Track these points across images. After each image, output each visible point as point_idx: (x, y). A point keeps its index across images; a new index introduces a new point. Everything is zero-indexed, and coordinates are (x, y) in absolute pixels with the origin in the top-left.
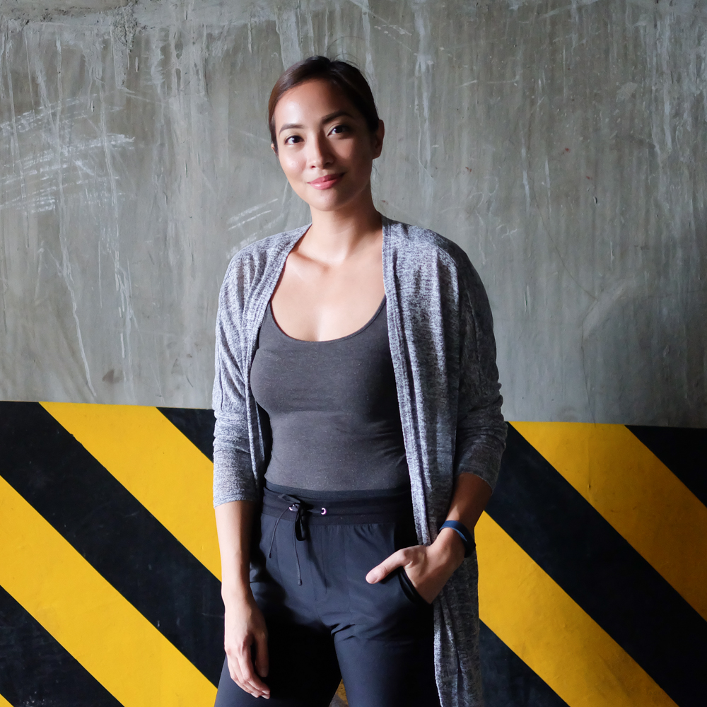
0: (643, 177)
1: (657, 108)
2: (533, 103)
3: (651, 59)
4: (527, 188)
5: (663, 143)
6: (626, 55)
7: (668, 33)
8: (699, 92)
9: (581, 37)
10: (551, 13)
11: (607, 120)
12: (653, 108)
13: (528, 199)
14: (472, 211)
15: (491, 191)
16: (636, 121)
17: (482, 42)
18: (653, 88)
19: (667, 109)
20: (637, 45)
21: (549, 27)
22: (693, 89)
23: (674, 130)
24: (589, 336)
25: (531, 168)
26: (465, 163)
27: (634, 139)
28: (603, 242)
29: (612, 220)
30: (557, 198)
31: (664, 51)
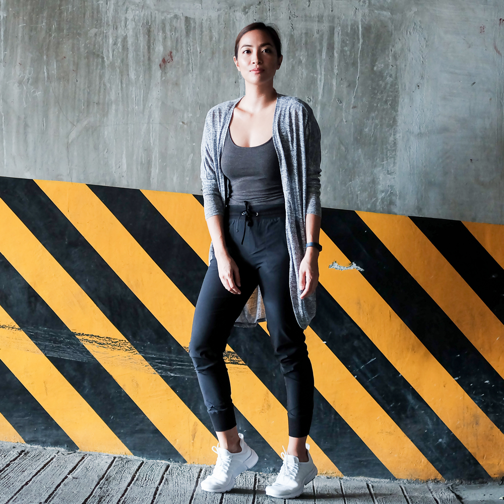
0: (98, 71)
1: (106, 41)
2: (50, 35)
3: (104, 18)
4: (46, 74)
5: (108, 57)
6: (93, 16)
7: (112, 7)
8: (125, 34)
9: (73, 7)
11: (83, 45)
12: (104, 40)
13: (46, 79)
14: (20, 83)
15: (30, 74)
16: (96, 46)
17: (29, 7)
18: (105, 32)
19: (111, 41)
20: (98, 12)
21: (59, 2)
22: (123, 33)
23: (113, 51)
24: (72, 142)
25: (48, 64)
26: (18, 61)
27: (95, 54)
28: (79, 100)
29: (84, 90)
30: (59, 79)
31: (111, 15)
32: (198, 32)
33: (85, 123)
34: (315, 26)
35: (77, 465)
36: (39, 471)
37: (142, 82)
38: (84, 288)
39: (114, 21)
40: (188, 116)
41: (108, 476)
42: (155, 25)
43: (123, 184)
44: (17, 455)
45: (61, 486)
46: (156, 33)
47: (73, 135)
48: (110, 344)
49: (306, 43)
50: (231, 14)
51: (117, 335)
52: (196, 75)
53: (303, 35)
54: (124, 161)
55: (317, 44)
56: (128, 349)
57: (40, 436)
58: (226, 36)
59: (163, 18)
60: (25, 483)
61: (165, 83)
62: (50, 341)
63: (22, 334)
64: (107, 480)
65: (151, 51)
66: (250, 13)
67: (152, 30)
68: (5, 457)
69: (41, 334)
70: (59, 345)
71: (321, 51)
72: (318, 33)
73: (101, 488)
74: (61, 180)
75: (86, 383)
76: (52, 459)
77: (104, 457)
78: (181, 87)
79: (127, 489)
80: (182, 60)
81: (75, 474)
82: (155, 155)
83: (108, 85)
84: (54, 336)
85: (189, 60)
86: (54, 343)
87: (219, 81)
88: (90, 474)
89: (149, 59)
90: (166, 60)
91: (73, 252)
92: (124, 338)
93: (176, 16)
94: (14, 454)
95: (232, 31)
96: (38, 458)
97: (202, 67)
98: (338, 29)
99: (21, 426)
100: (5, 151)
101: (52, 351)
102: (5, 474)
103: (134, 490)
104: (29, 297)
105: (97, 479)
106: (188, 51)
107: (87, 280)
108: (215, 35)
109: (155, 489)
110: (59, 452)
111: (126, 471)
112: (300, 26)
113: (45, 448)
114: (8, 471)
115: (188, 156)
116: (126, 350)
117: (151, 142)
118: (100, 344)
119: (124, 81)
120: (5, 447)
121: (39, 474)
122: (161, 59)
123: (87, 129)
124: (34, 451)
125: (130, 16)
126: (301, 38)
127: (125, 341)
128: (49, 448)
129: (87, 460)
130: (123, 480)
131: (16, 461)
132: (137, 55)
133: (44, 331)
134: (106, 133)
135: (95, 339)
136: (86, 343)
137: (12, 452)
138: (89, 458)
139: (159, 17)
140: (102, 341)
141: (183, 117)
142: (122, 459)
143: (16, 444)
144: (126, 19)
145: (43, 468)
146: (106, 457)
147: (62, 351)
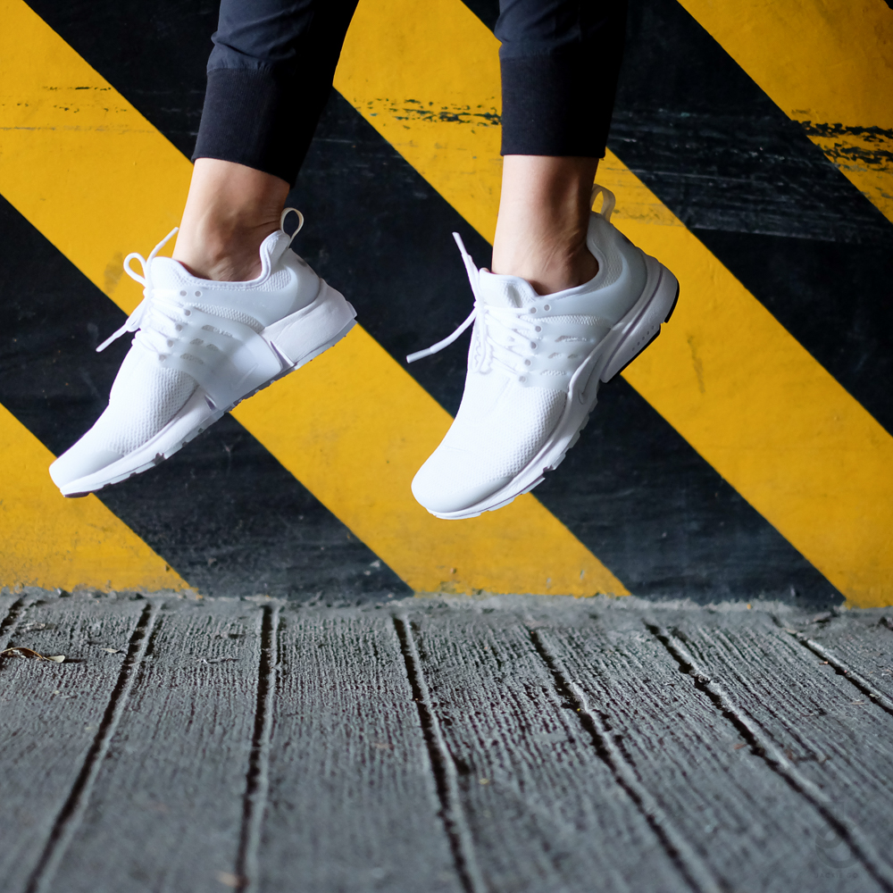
57: (684, 562)
62: (705, 164)
70: (743, 181)
84: (719, 142)
86: (723, 172)
99: (603, 528)
101: (713, 206)
110: (773, 617)
113: (712, 606)
128: (726, 605)
133: (679, 125)
136: (851, 163)
147: (756, 202)
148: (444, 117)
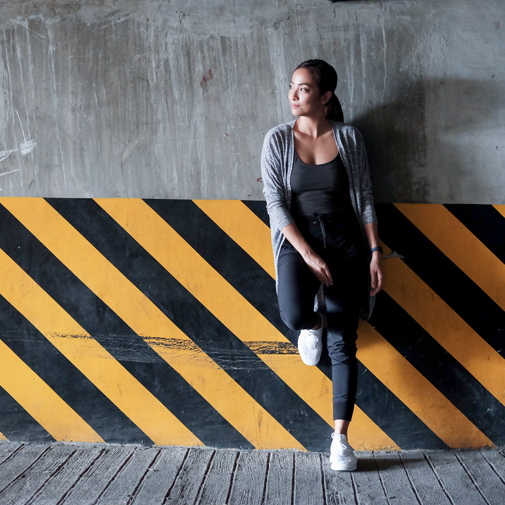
0: (145, 94)
1: (149, 65)
2: (97, 64)
3: (146, 45)
4: (96, 100)
5: (152, 80)
6: (135, 43)
7: (153, 33)
9: (116, 36)
10: (103, 27)
11: (129, 70)
12: (148, 65)
13: (97, 104)
14: (73, 110)
15: (81, 101)
16: (141, 70)
17: (76, 40)
18: (148, 56)
19: (154, 65)
20: (140, 39)
21: (103, 32)
22: (165, 57)
23: (157, 73)
24: (125, 161)
25: (97, 91)
26: (70, 90)
27: (140, 78)
28: (129, 122)
29: (132, 112)
30: (109, 104)
31: (152, 41)
32: (233, 49)
33: (136, 142)
34: (342, 35)
35: (155, 458)
36: (122, 467)
37: (186, 100)
38: (147, 295)
39: (155, 46)
40: (231, 128)
41: (186, 467)
42: (194, 46)
43: (176, 195)
44: (99, 454)
45: (144, 479)
46: (195, 53)
47: (126, 154)
48: (175, 345)
49: (335, 52)
50: (263, 30)
51: (181, 335)
52: (236, 90)
53: (332, 45)
54: (175, 174)
55: (345, 52)
56: (192, 348)
57: (118, 435)
58: (260, 52)
59: (200, 39)
60: (111, 479)
61: (207, 99)
62: (120, 346)
63: (94, 342)
64: (185, 470)
65: (192, 71)
66: (280, 28)
67: (191, 51)
68: (88, 456)
69: (112, 340)
70: (129, 349)
71: (349, 58)
72: (345, 41)
73: (181, 478)
74: (118, 197)
75: (156, 383)
76: (132, 455)
77: (178, 449)
78: (222, 101)
79: (205, 478)
80: (221, 76)
81: (155, 466)
82: (204, 167)
83: (155, 106)
84: (123, 341)
85: (227, 76)
86: (124, 348)
87: (256, 94)
88: (169, 465)
89: (191, 78)
90: (206, 78)
91: (134, 263)
92: (188, 338)
93: (212, 37)
94: (96, 453)
95: (265, 46)
96: (119, 455)
97: (240, 83)
98: (363, 37)
99: (99, 427)
100: (64, 174)
101: (122, 355)
102: (92, 472)
103: (212, 478)
104: (98, 308)
105: (176, 470)
106: (226, 68)
107: (150, 288)
108: (250, 50)
109: (230, 475)
110: (136, 448)
111: (201, 461)
112: (328, 36)
113: (124, 445)
114: (94, 469)
115: (234, 165)
116: (191, 349)
117: (199, 154)
118: (166, 345)
119: (169, 101)
120: (86, 447)
121: (122, 469)
122: (201, 78)
123: (138, 148)
124: (114, 449)
125: (170, 40)
126: (330, 47)
127: (189, 341)
128: (127, 445)
129: (163, 453)
130: (200, 469)
131: (99, 459)
132: (179, 75)
133: (114, 337)
134: (156, 150)
135: (161, 341)
136: (153, 345)
137: (93, 451)
138: (165, 451)
139: (197, 39)
140: (168, 343)
141: (226, 129)
142: (195, 450)
143: (96, 444)
144: (166, 44)
145: (125, 464)
146: (181, 449)
147: (132, 354)
148: (62, 336)
